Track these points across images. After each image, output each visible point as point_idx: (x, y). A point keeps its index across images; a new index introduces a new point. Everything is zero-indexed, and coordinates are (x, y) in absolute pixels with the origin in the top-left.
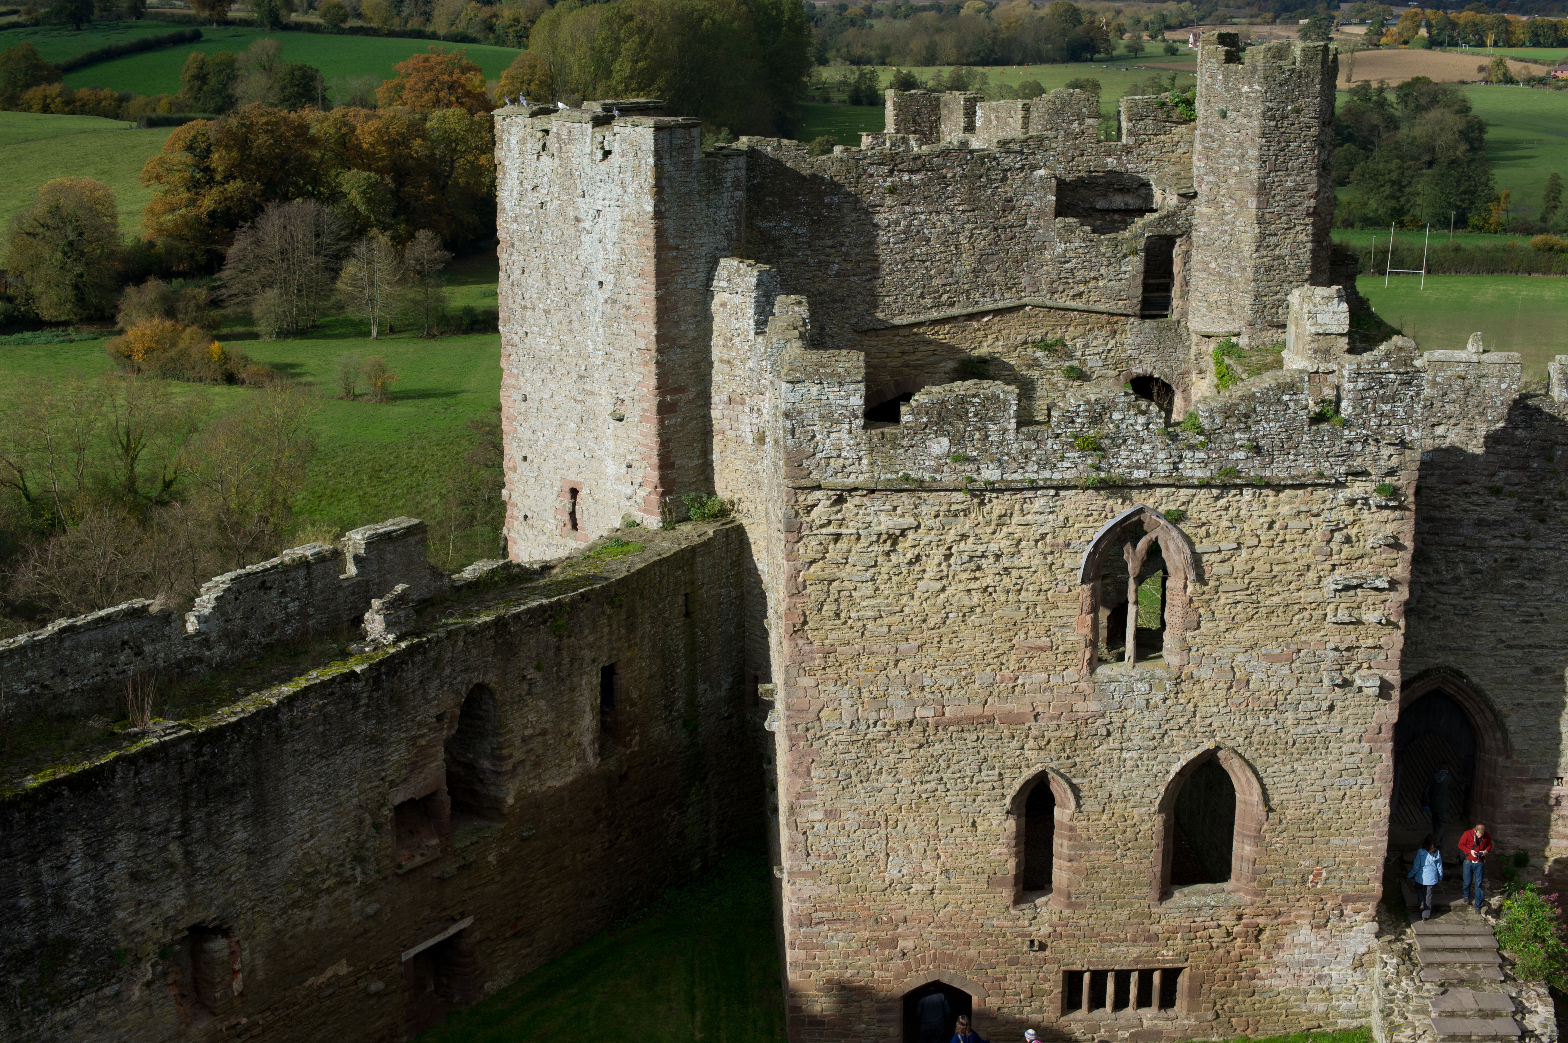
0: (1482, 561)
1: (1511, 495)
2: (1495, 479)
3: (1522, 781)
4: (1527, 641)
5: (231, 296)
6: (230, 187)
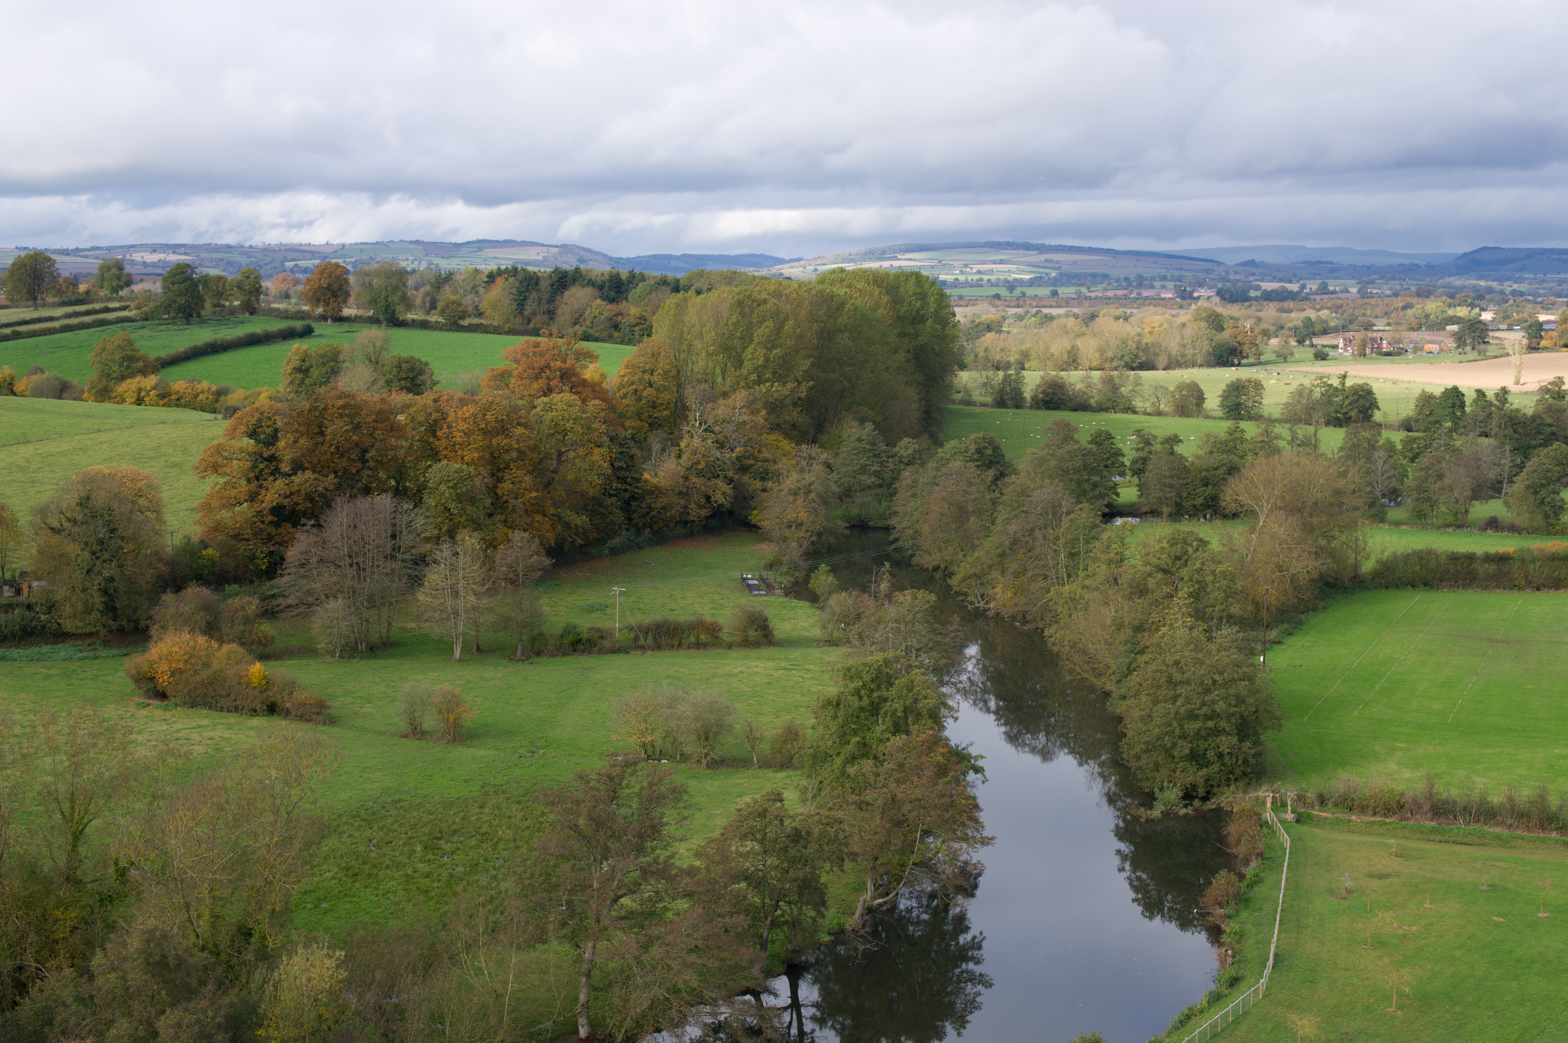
5: (289, 606)
6: (298, 479)
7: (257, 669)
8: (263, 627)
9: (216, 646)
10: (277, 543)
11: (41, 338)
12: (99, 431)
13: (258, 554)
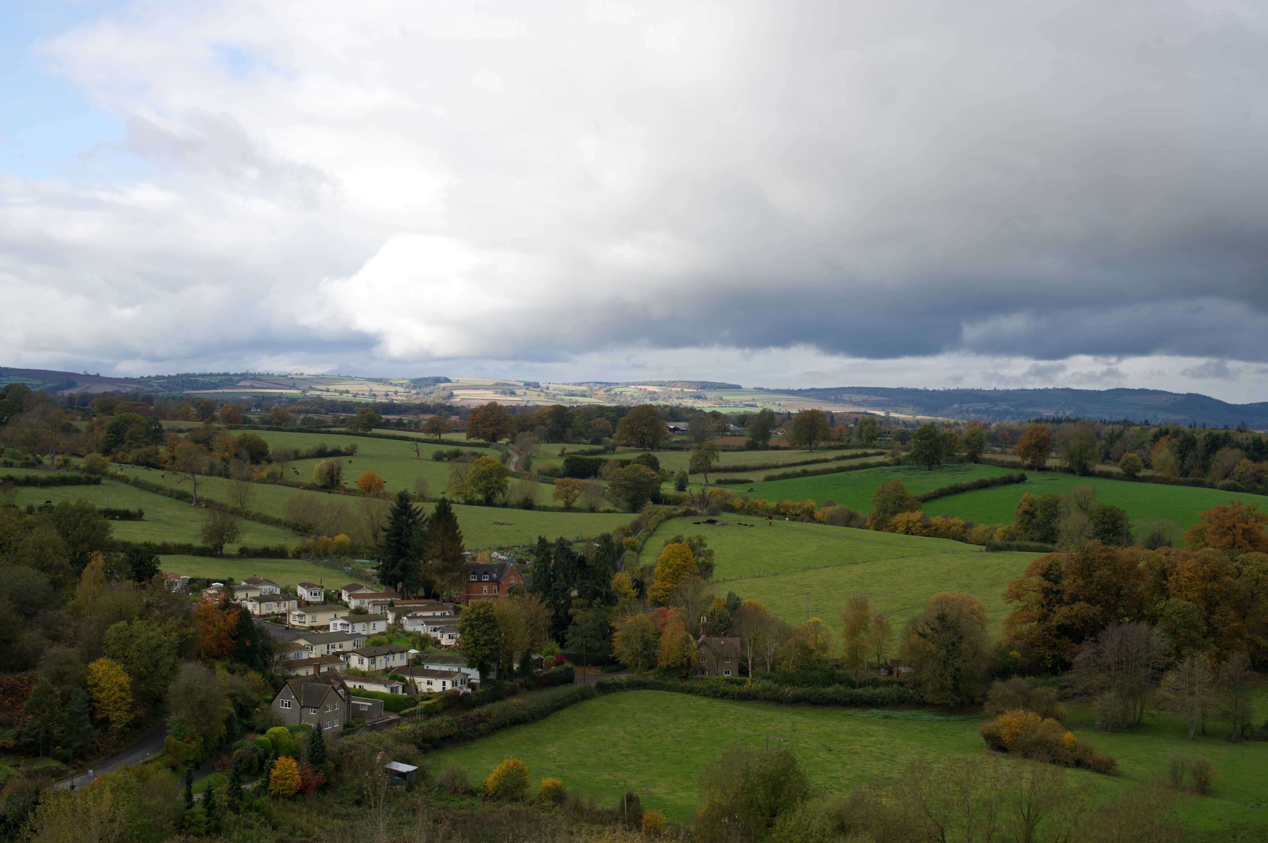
5: (1075, 694)
6: (1077, 606)
7: (1068, 736)
8: (1060, 708)
9: (1040, 719)
10: (1059, 649)
11: (823, 476)
12: (903, 557)
13: (1046, 656)
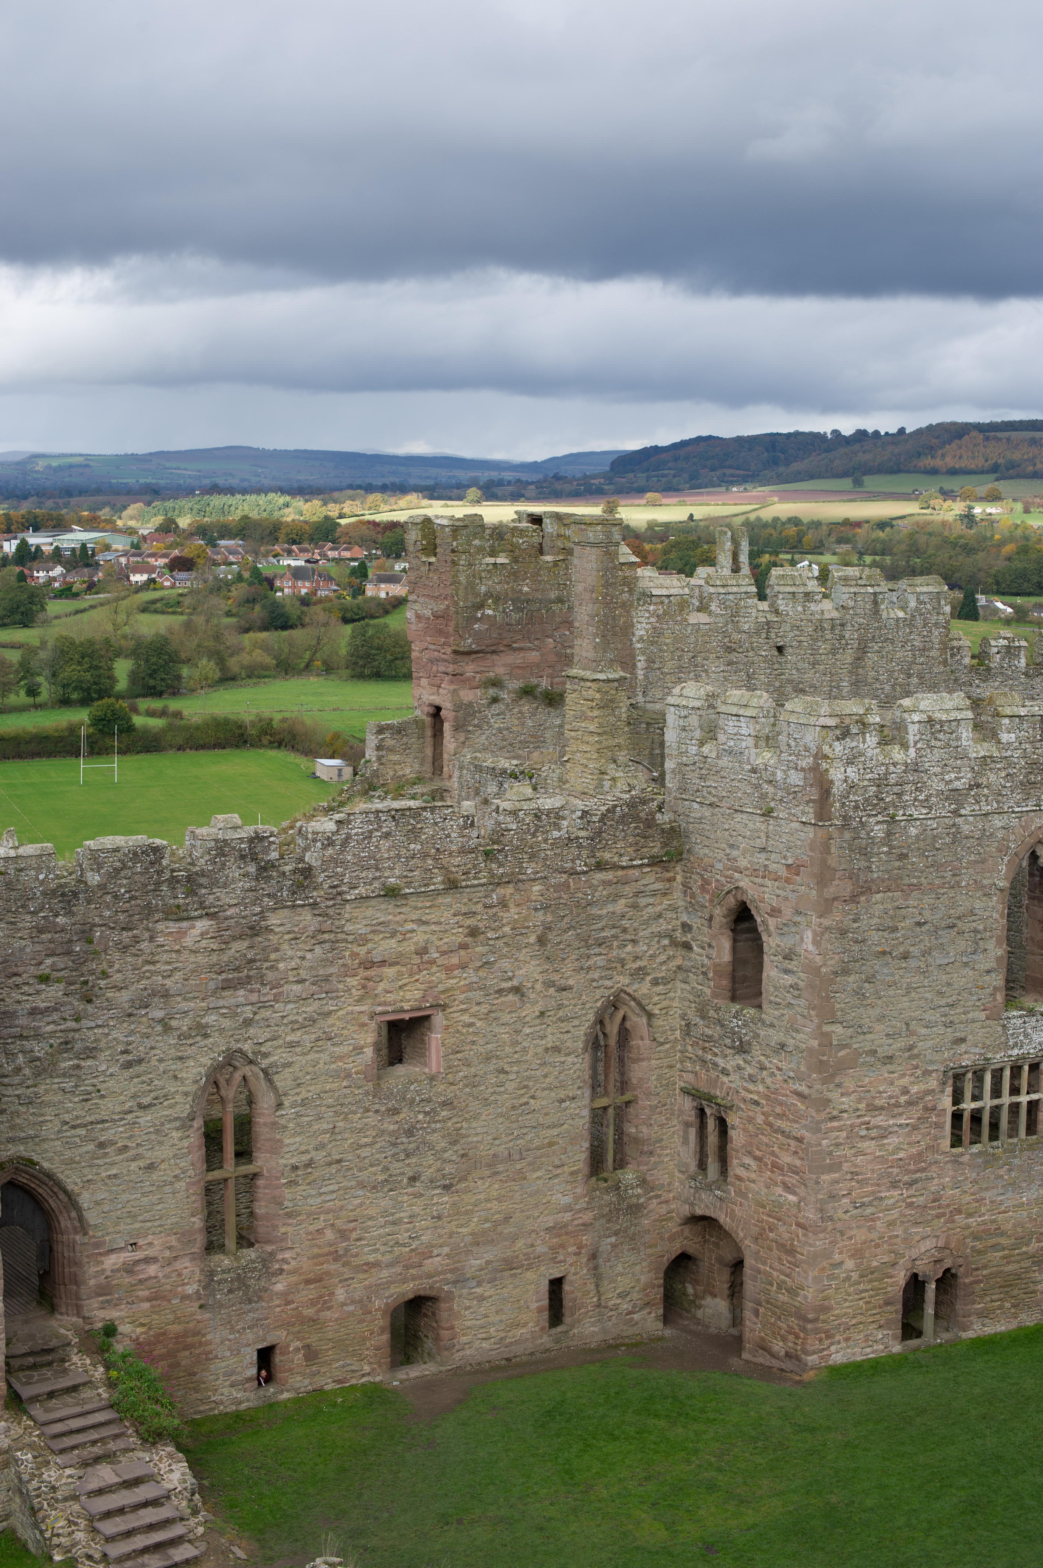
0: (39, 1049)
1: (58, 981)
2: (42, 967)
3: (101, 1254)
4: (89, 1119)
